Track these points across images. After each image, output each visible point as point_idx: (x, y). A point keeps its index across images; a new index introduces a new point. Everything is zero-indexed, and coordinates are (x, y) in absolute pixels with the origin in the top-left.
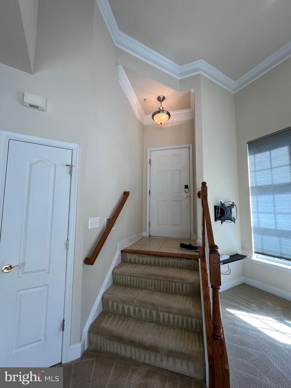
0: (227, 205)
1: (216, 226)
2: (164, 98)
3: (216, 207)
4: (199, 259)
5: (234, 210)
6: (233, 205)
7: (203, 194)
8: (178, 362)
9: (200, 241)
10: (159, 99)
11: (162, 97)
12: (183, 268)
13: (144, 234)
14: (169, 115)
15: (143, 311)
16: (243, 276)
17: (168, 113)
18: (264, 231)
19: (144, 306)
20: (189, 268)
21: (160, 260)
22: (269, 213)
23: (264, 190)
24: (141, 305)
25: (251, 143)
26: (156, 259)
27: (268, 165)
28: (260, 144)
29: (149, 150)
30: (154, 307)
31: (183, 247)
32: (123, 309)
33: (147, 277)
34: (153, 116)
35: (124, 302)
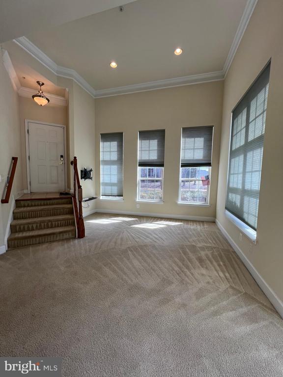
0: (88, 170)
1: (82, 182)
2: (43, 84)
3: (82, 171)
4: (73, 198)
5: (91, 173)
6: (91, 170)
7: (74, 163)
8: (64, 234)
9: (72, 191)
10: (38, 82)
11: (41, 83)
12: (63, 204)
13: (25, 191)
14: (48, 101)
15: (43, 224)
16: (96, 209)
17: (47, 99)
18: (106, 184)
19: (43, 222)
20: (67, 203)
21: (48, 202)
22: (108, 175)
23: (106, 163)
24: (41, 222)
25: (102, 135)
26: (45, 202)
27: (109, 150)
28: (106, 137)
29: (26, 121)
30: (49, 221)
31: (61, 194)
32: (28, 227)
33: (42, 210)
34: (33, 97)
35: (29, 223)
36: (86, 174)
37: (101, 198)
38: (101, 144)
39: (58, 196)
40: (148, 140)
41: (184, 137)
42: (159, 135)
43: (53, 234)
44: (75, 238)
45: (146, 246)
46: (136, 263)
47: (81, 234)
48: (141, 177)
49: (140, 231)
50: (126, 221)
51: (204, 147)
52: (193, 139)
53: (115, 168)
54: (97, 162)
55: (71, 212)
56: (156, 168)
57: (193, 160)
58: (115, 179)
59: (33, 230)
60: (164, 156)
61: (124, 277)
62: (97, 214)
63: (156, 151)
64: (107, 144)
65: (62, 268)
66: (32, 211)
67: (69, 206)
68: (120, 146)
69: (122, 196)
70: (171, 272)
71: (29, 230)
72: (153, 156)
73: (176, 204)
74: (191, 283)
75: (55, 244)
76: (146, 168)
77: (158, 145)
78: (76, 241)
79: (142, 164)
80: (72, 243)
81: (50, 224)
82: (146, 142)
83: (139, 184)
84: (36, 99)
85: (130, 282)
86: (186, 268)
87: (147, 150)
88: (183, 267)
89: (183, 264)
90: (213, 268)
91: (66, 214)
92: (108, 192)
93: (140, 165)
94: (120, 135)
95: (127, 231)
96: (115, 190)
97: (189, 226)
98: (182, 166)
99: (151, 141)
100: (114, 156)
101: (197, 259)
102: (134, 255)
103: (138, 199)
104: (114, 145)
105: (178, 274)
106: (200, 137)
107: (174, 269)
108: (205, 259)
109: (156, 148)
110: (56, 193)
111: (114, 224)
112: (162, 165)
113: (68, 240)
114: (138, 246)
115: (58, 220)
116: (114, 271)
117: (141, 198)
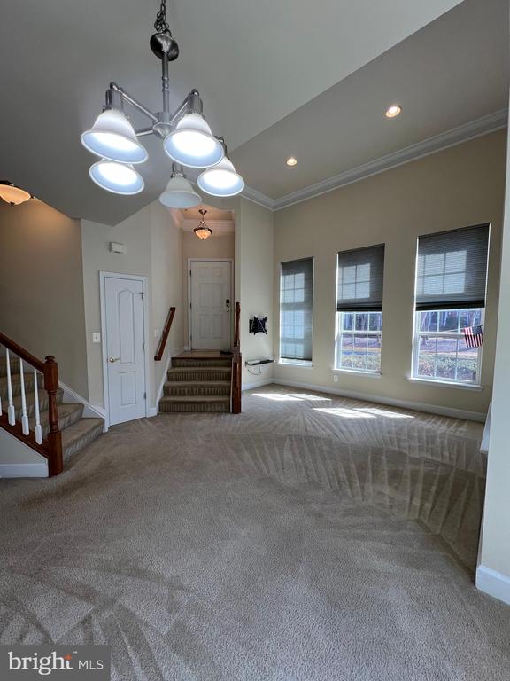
0: (260, 319)
1: (251, 337)
2: (205, 212)
3: (250, 322)
5: (266, 323)
7: (237, 310)
10: (200, 211)
11: (203, 211)
12: (220, 366)
13: (186, 348)
14: (211, 231)
15: (194, 390)
16: (273, 377)
17: (210, 230)
18: (287, 341)
19: (195, 386)
20: (225, 366)
21: (205, 362)
22: (292, 325)
23: (288, 307)
24: (193, 387)
25: (283, 264)
26: (201, 362)
27: (292, 287)
28: (289, 267)
29: (189, 260)
30: (202, 386)
31: (222, 353)
32: (180, 391)
33: (197, 372)
34: (195, 230)
35: (181, 387)
36: (257, 326)
37: (281, 361)
38: (282, 278)
39: (218, 355)
40: (353, 265)
41: (424, 252)
42: (374, 254)
43: (204, 402)
44: (227, 412)
45: (317, 439)
46: (288, 455)
47: (237, 409)
48: (345, 329)
49: (320, 416)
50: (309, 401)
51: (467, 267)
52: (441, 256)
53: (300, 314)
54: (275, 305)
55: (228, 378)
56: (369, 313)
57: (441, 296)
58: (300, 333)
59: (184, 395)
60: (382, 291)
61: (263, 465)
62: (273, 386)
63: (368, 284)
64: (290, 278)
65: (201, 442)
66: (187, 372)
67: (227, 369)
68: (309, 281)
69: (311, 360)
70: (331, 477)
71: (180, 395)
72: (363, 293)
73: (406, 379)
74: (351, 497)
75: (205, 415)
76: (352, 313)
77: (372, 273)
78: (228, 416)
79: (344, 307)
80: (222, 417)
81: (202, 390)
82: (350, 270)
83: (339, 340)
84: (198, 233)
85: (265, 471)
86: (359, 479)
87: (353, 283)
88: (356, 476)
89: (358, 473)
90: (409, 490)
91: (223, 380)
92: (290, 353)
93: (340, 309)
94: (310, 261)
95: (303, 415)
96: (300, 350)
97: (424, 423)
98: (418, 309)
99: (359, 266)
100: (300, 297)
101: (389, 472)
102: (291, 446)
103: (337, 366)
104: (300, 277)
105: (339, 482)
106: (458, 249)
107: (337, 475)
108: (406, 477)
109: (368, 278)
110: (217, 351)
111: (289, 402)
112: (379, 308)
113: (219, 412)
114: (305, 437)
115: (211, 387)
116: (254, 457)
117: (343, 364)
